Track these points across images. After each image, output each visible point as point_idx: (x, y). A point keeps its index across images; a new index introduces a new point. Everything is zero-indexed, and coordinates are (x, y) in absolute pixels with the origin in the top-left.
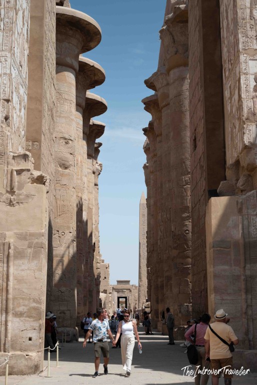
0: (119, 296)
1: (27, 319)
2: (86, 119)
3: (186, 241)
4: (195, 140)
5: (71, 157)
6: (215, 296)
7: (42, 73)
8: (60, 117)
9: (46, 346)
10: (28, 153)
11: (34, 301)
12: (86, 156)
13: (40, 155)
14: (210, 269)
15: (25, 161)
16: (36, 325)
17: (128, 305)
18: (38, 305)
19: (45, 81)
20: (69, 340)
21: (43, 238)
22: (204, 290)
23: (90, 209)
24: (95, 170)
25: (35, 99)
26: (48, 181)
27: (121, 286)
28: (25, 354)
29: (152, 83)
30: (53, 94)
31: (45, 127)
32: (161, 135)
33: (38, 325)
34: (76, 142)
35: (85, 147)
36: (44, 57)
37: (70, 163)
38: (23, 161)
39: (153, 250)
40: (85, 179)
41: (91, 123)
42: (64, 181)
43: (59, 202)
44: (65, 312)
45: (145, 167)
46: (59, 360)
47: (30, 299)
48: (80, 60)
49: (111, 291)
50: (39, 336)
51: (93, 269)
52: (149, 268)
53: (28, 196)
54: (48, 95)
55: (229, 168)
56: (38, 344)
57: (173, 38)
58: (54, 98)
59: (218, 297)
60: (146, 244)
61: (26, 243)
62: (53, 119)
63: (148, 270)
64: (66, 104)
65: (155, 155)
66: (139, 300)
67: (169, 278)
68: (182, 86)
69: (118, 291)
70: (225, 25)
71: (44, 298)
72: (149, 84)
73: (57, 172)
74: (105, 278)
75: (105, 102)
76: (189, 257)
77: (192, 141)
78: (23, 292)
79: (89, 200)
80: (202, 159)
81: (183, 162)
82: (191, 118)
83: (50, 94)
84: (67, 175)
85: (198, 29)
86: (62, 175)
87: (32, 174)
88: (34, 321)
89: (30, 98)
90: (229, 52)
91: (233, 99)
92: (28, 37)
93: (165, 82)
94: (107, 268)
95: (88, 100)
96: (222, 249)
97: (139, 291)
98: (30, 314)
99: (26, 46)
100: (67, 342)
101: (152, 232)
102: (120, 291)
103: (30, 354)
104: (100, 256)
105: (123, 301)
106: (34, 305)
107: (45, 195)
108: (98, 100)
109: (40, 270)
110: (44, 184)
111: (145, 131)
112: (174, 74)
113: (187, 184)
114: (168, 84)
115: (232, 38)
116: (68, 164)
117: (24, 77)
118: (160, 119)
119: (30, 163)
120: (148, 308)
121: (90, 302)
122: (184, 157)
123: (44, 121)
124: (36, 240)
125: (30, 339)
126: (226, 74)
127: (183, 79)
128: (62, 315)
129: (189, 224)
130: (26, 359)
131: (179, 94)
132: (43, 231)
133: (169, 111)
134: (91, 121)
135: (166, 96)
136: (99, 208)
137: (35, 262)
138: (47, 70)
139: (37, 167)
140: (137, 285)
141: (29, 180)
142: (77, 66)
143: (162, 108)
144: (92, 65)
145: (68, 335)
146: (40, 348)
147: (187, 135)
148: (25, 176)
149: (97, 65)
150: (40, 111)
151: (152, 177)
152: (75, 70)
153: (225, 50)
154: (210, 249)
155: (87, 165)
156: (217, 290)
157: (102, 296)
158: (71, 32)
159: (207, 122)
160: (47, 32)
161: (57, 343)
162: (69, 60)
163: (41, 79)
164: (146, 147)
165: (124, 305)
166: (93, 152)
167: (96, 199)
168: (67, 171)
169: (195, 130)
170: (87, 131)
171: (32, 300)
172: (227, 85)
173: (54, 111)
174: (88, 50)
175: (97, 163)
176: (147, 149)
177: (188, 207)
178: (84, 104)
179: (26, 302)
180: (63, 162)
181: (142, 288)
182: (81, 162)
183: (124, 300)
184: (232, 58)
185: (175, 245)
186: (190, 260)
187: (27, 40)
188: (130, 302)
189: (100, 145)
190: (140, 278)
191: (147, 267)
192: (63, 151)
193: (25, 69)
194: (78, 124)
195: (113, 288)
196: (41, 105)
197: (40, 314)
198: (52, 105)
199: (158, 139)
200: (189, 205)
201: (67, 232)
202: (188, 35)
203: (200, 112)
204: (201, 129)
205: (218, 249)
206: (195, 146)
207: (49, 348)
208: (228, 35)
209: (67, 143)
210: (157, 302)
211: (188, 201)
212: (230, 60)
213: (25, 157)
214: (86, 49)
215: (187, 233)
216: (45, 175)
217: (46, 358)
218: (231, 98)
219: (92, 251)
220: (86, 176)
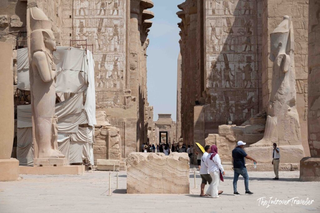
0: (161, 131)
5: (136, 63)
17: (168, 139)
27: (162, 122)
34: (138, 55)
37: (136, 66)
38: (129, 93)
42: (133, 77)
47: (132, 141)
49: (154, 128)
52: (183, 115)
61: (130, 122)
64: (133, 34)
66: (176, 136)
74: (150, 118)
78: (130, 138)
84: (134, 73)
86: (132, 74)
94: (151, 110)
96: (198, 124)
97: (177, 128)
102: (161, 127)
104: (148, 105)
111: (179, 25)
116: (134, 67)
120: (181, 142)
136: (147, 71)
137: (133, 128)
141: (131, 100)
148: (129, 99)
165: (165, 138)
168: (134, 71)
180: (132, 66)
183: (165, 134)
188: (170, 136)
192: (132, 60)
195: (155, 124)
205: (196, 124)
209: (134, 56)
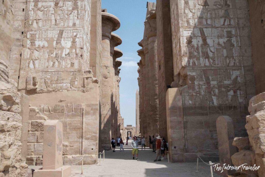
0: (128, 131)
1: (91, 140)
2: (114, 59)
3: (156, 108)
4: (160, 66)
5: (108, 74)
6: (171, 130)
7: (96, 39)
8: (103, 57)
9: (99, 152)
10: (90, 70)
11: (94, 133)
12: (114, 74)
13: (96, 72)
14: (168, 119)
15: (90, 73)
16: (95, 143)
17: (132, 135)
18: (96, 135)
19: (97, 42)
20: (108, 149)
21: (97, 106)
22: (164, 128)
23: (116, 96)
24: (118, 80)
25: (93, 50)
26: (99, 82)
27: (128, 127)
28: (90, 155)
29: (141, 44)
30: (101, 48)
31: (98, 61)
32: (145, 65)
33: (96, 143)
34: (110, 68)
35: (114, 70)
36: (97, 32)
37: (108, 76)
38: (89, 73)
39: (142, 112)
40: (114, 84)
41: (116, 61)
42: (106, 84)
43: (103, 92)
44: (107, 138)
45: (138, 79)
46: (105, 158)
48: (112, 34)
49: (125, 129)
50: (96, 148)
51: (117, 120)
53: (91, 88)
54: (99, 48)
55: (175, 76)
56: (96, 151)
57: (150, 25)
58: (101, 49)
59: (172, 131)
60: (139, 110)
61: (90, 108)
62: (101, 58)
63: (140, 121)
64: (106, 52)
65: (142, 74)
66: (136, 133)
67: (149, 123)
68: (154, 44)
69: (127, 129)
70: (173, 17)
71: (98, 132)
72: (140, 44)
73: (102, 79)
74: (122, 124)
75: (122, 52)
76: (157, 115)
77: (159, 67)
78: (89, 129)
79: (116, 92)
80: (163, 74)
81: (154, 75)
82: (158, 57)
83: (99, 47)
85: (161, 20)
86: (105, 81)
87: (92, 79)
88: (94, 141)
89: (91, 49)
90: (175, 28)
91: (177, 47)
92: (90, 22)
93: (146, 44)
94: (123, 120)
95: (115, 51)
96: (174, 110)
97: (136, 129)
98: (92, 138)
99: (90, 26)
100: (107, 150)
101: (141, 105)
103: (92, 155)
104: (120, 115)
105: (129, 133)
106: (94, 134)
107: (98, 88)
108: (119, 51)
109: (96, 119)
110: (98, 83)
111: (138, 64)
112: (150, 40)
113: (156, 84)
114: (148, 44)
115: (176, 22)
117: (89, 39)
118: (144, 58)
119: (92, 75)
121: (117, 134)
122: (155, 73)
123: (97, 58)
124: (95, 107)
125: (92, 149)
126: (173, 37)
127: (154, 42)
128: (105, 139)
129: (157, 101)
130: (91, 158)
131: (153, 48)
132: (97, 103)
133: (148, 55)
134: (116, 60)
135: (147, 49)
136: (119, 96)
137: (94, 116)
138: (98, 38)
139: (95, 76)
140: (135, 127)
141: (91, 82)
142: (110, 37)
143: (145, 54)
144: (116, 36)
145: (108, 147)
146: (97, 153)
147: (157, 64)
148: (89, 80)
149: (119, 37)
150: (95, 54)
151: (141, 82)
152: (109, 38)
153: (173, 27)
154: (168, 110)
155: (115, 78)
156: (172, 128)
157: (121, 131)
158: (108, 23)
159: (165, 58)
160: (98, 22)
161: (104, 151)
162: (107, 34)
163: (96, 41)
164: (138, 71)
166: (117, 73)
167: (118, 92)
168: (107, 79)
169: (160, 62)
170: (115, 64)
171: (93, 133)
172: (174, 42)
173: (101, 55)
174: (115, 30)
175: (119, 77)
176: (139, 71)
177: (157, 94)
178: (113, 52)
179: (91, 133)
180: (105, 76)
181: (137, 128)
182: (112, 76)
184: (176, 30)
185: (152, 110)
186: (158, 116)
187: (90, 23)
188: (132, 134)
189: (120, 70)
190: (136, 124)
191: (140, 119)
192: (105, 71)
193: (89, 36)
194: (111, 61)
196: (96, 52)
197: (96, 138)
198: (100, 52)
199: (144, 67)
200: (157, 93)
201: (107, 105)
202: (156, 23)
203: (162, 54)
204: (162, 61)
205: (172, 110)
206: (160, 69)
207: (101, 153)
208: (174, 21)
209: (107, 68)
210: (144, 133)
211: (157, 91)
212: (175, 31)
213: (89, 72)
214: (114, 30)
215: (156, 105)
216: (98, 80)
217: (99, 157)
218: (176, 47)
219: (117, 113)
220: (114, 82)
